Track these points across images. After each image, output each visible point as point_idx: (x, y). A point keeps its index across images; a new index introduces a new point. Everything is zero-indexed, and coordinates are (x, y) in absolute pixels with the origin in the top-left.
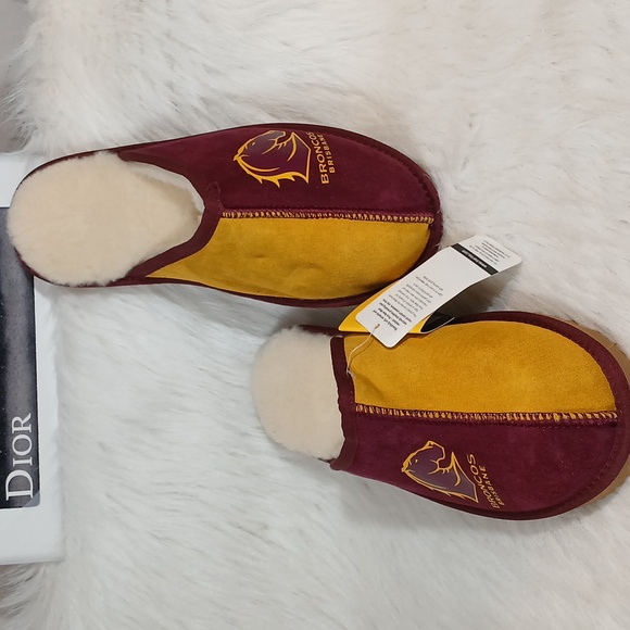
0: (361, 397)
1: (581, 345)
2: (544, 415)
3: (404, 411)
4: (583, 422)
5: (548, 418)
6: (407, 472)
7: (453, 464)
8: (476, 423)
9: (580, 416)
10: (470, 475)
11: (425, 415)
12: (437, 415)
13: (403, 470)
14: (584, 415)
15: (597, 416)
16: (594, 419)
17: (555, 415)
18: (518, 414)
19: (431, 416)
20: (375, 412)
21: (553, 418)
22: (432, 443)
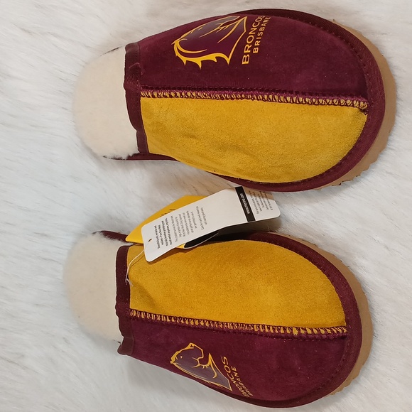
0: (136, 304)
1: (319, 267)
2: (285, 329)
3: (170, 318)
4: (317, 336)
5: (288, 332)
6: (175, 364)
7: (210, 362)
8: (228, 331)
9: (315, 331)
10: (225, 373)
11: (187, 322)
12: (197, 323)
13: (171, 362)
14: (318, 331)
15: (329, 331)
16: (327, 334)
17: (294, 329)
18: (263, 326)
19: (192, 323)
20: (146, 317)
21: (292, 332)
22: (193, 345)
